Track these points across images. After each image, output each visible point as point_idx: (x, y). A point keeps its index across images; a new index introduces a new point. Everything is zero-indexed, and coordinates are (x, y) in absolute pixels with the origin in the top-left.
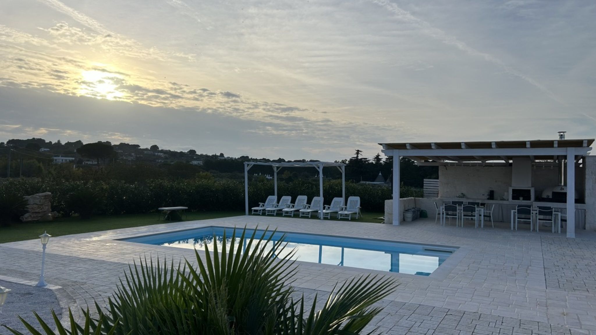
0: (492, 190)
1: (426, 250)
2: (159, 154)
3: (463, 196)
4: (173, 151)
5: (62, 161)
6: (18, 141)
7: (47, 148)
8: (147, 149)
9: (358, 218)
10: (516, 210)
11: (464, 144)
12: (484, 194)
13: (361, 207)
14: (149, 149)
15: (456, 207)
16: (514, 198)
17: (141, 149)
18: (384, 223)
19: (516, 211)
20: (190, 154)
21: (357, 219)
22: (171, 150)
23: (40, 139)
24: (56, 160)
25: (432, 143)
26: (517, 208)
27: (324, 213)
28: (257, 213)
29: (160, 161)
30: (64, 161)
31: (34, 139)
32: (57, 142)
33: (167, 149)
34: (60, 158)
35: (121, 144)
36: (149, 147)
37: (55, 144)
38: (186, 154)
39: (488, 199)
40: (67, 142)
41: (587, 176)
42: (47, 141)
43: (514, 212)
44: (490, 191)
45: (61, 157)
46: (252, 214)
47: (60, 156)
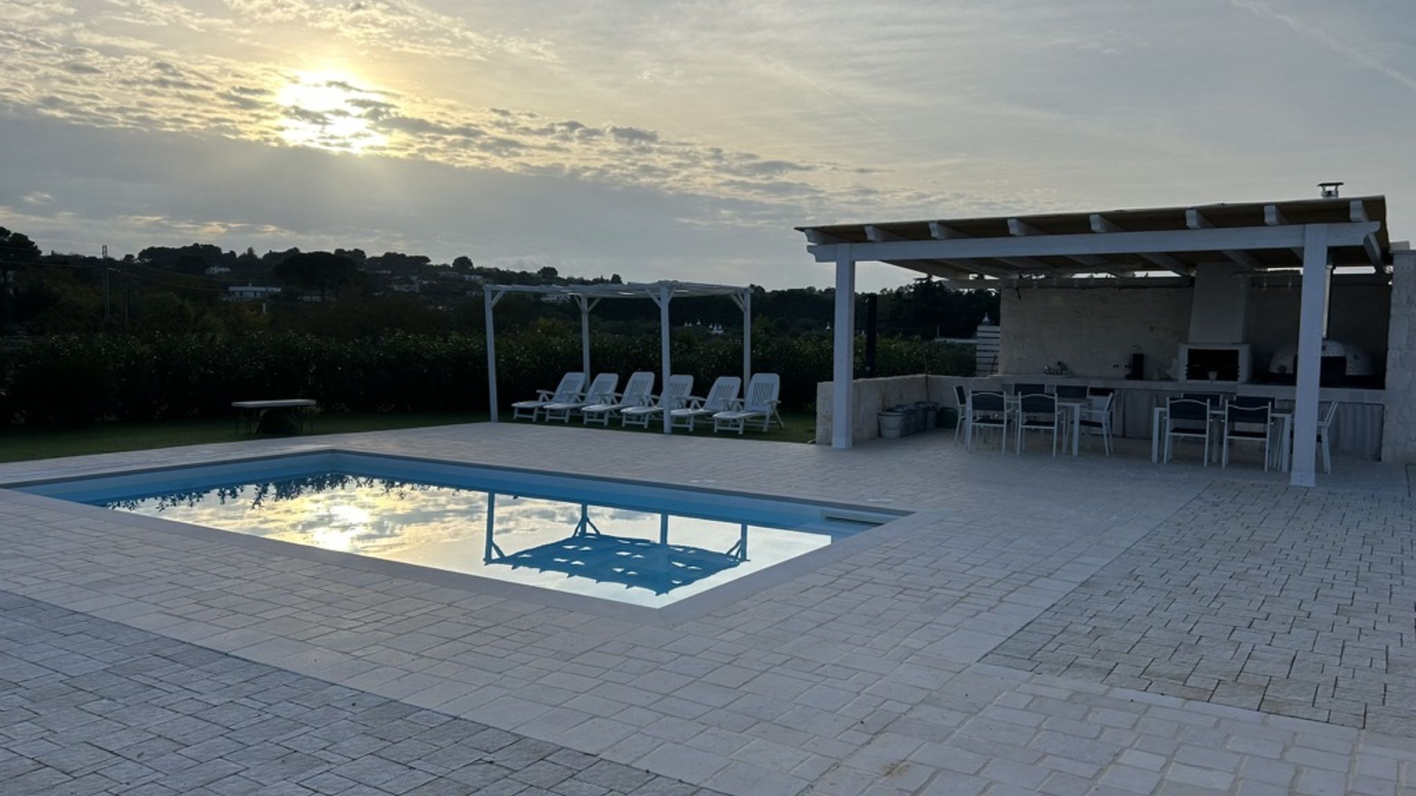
0: (1139, 352)
1: (830, 519)
2: (473, 277)
3: (1062, 369)
4: (505, 270)
5: (255, 295)
6: (163, 250)
7: (225, 267)
8: (445, 267)
9: (769, 429)
10: (1166, 407)
11: (1014, 221)
12: (1116, 364)
13: (779, 402)
14: (451, 266)
15: (1053, 400)
16: (1192, 374)
17: (432, 266)
18: (814, 443)
19: (1168, 409)
20: (544, 277)
21: (763, 433)
22: (501, 269)
23: (211, 246)
24: (241, 293)
25: (932, 222)
26: (1168, 402)
27: (672, 417)
28: (526, 417)
29: (474, 293)
30: (258, 295)
31: (196, 245)
32: (246, 253)
33: (492, 267)
34: (250, 288)
35: (388, 255)
36: (450, 263)
37: (244, 256)
38: (534, 278)
39: (1128, 377)
40: (268, 252)
41: (1393, 311)
42: (225, 251)
43: (1160, 413)
44: (1134, 355)
45: (253, 285)
46: (515, 418)
47: (250, 284)
